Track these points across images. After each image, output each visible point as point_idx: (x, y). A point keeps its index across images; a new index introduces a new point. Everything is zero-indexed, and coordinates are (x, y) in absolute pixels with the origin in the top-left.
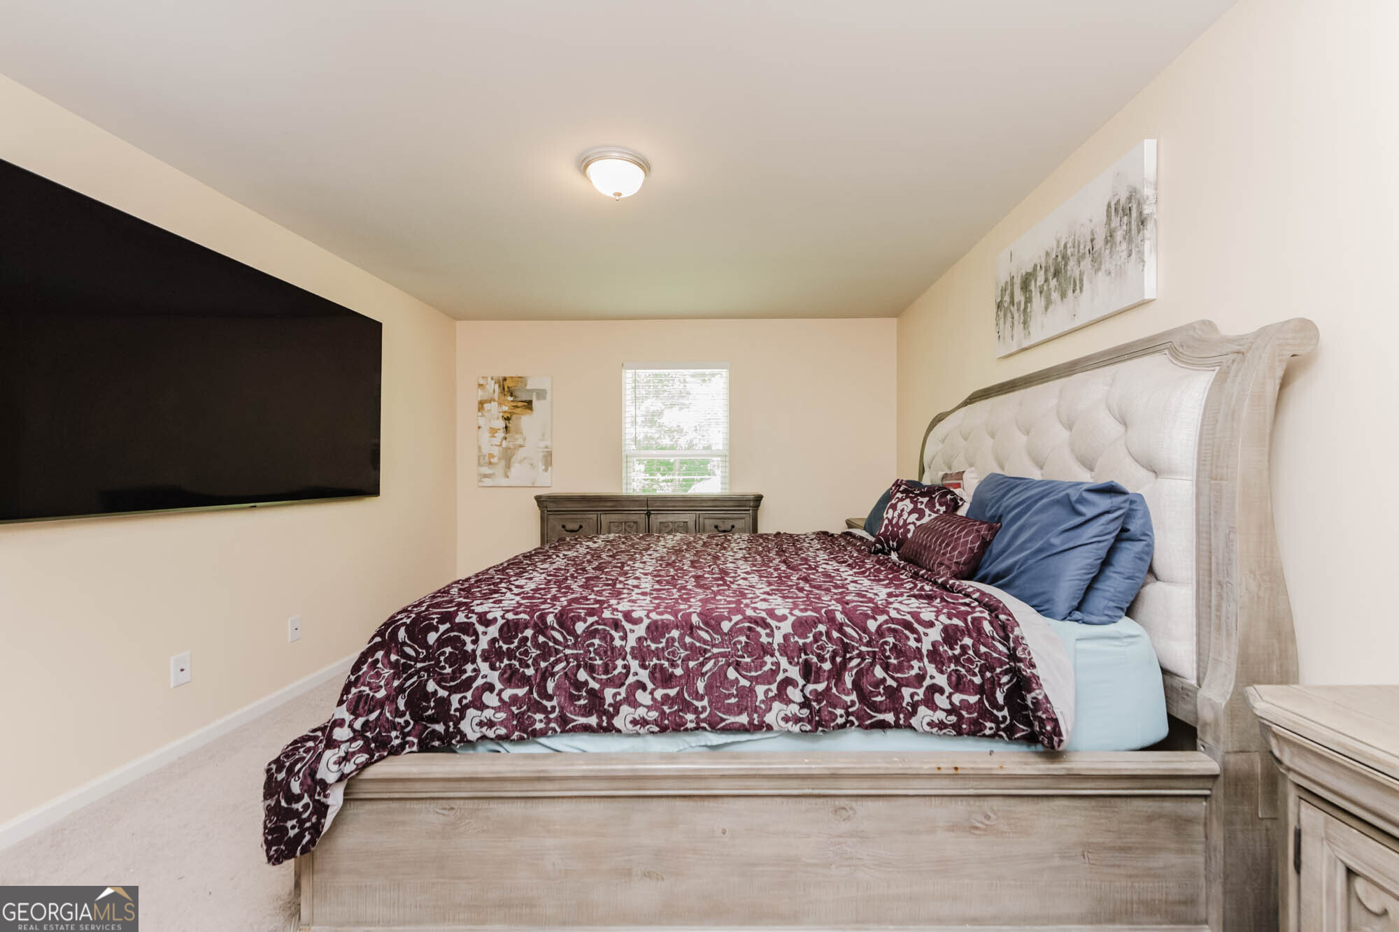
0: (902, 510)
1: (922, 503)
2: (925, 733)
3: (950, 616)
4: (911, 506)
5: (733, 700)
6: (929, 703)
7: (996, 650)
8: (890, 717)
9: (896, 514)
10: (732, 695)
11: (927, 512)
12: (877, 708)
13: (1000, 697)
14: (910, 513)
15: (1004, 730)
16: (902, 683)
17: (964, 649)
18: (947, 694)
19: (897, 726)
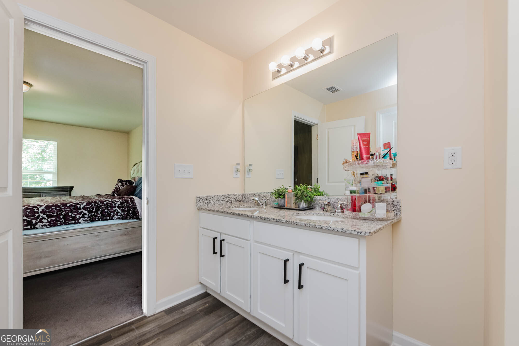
0: (119, 185)
1: (124, 183)
2: (116, 220)
3: (122, 200)
4: (121, 184)
5: (70, 219)
6: (117, 215)
7: (131, 205)
8: (108, 218)
9: (117, 186)
10: (70, 218)
11: (125, 185)
12: (106, 217)
13: (131, 212)
14: (121, 186)
15: (131, 218)
16: (111, 212)
17: (125, 205)
18: (120, 213)
19: (110, 219)
